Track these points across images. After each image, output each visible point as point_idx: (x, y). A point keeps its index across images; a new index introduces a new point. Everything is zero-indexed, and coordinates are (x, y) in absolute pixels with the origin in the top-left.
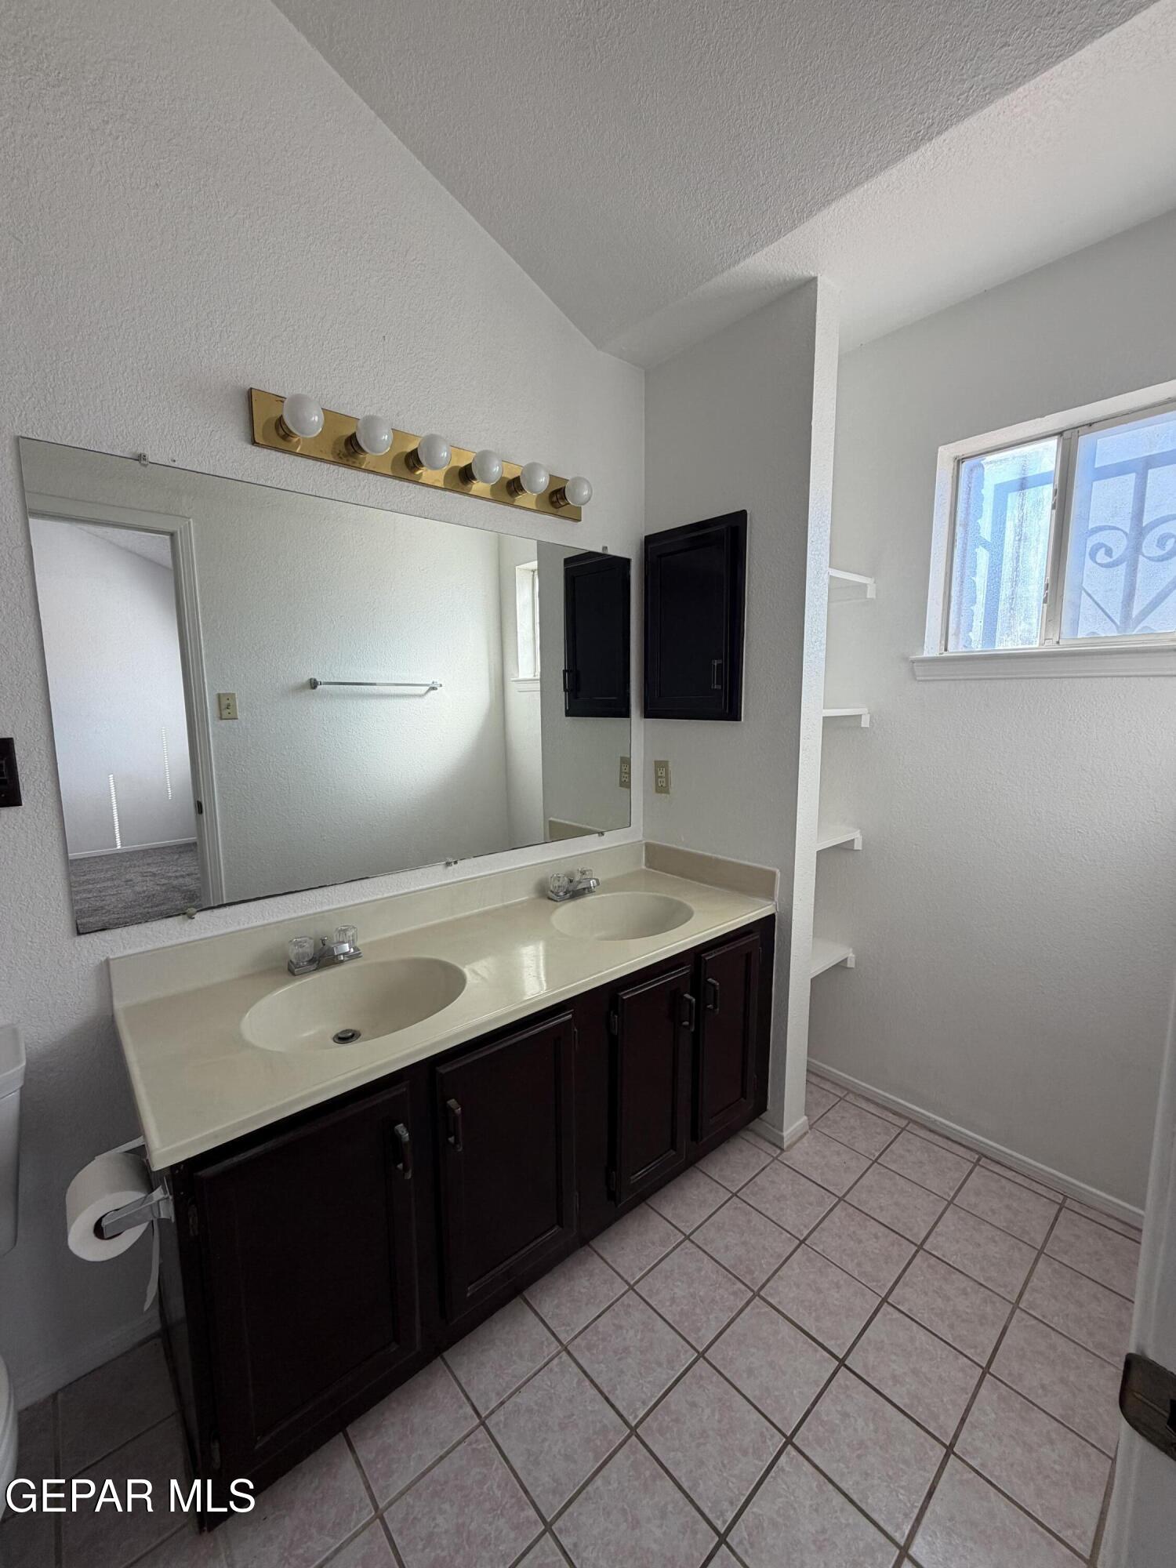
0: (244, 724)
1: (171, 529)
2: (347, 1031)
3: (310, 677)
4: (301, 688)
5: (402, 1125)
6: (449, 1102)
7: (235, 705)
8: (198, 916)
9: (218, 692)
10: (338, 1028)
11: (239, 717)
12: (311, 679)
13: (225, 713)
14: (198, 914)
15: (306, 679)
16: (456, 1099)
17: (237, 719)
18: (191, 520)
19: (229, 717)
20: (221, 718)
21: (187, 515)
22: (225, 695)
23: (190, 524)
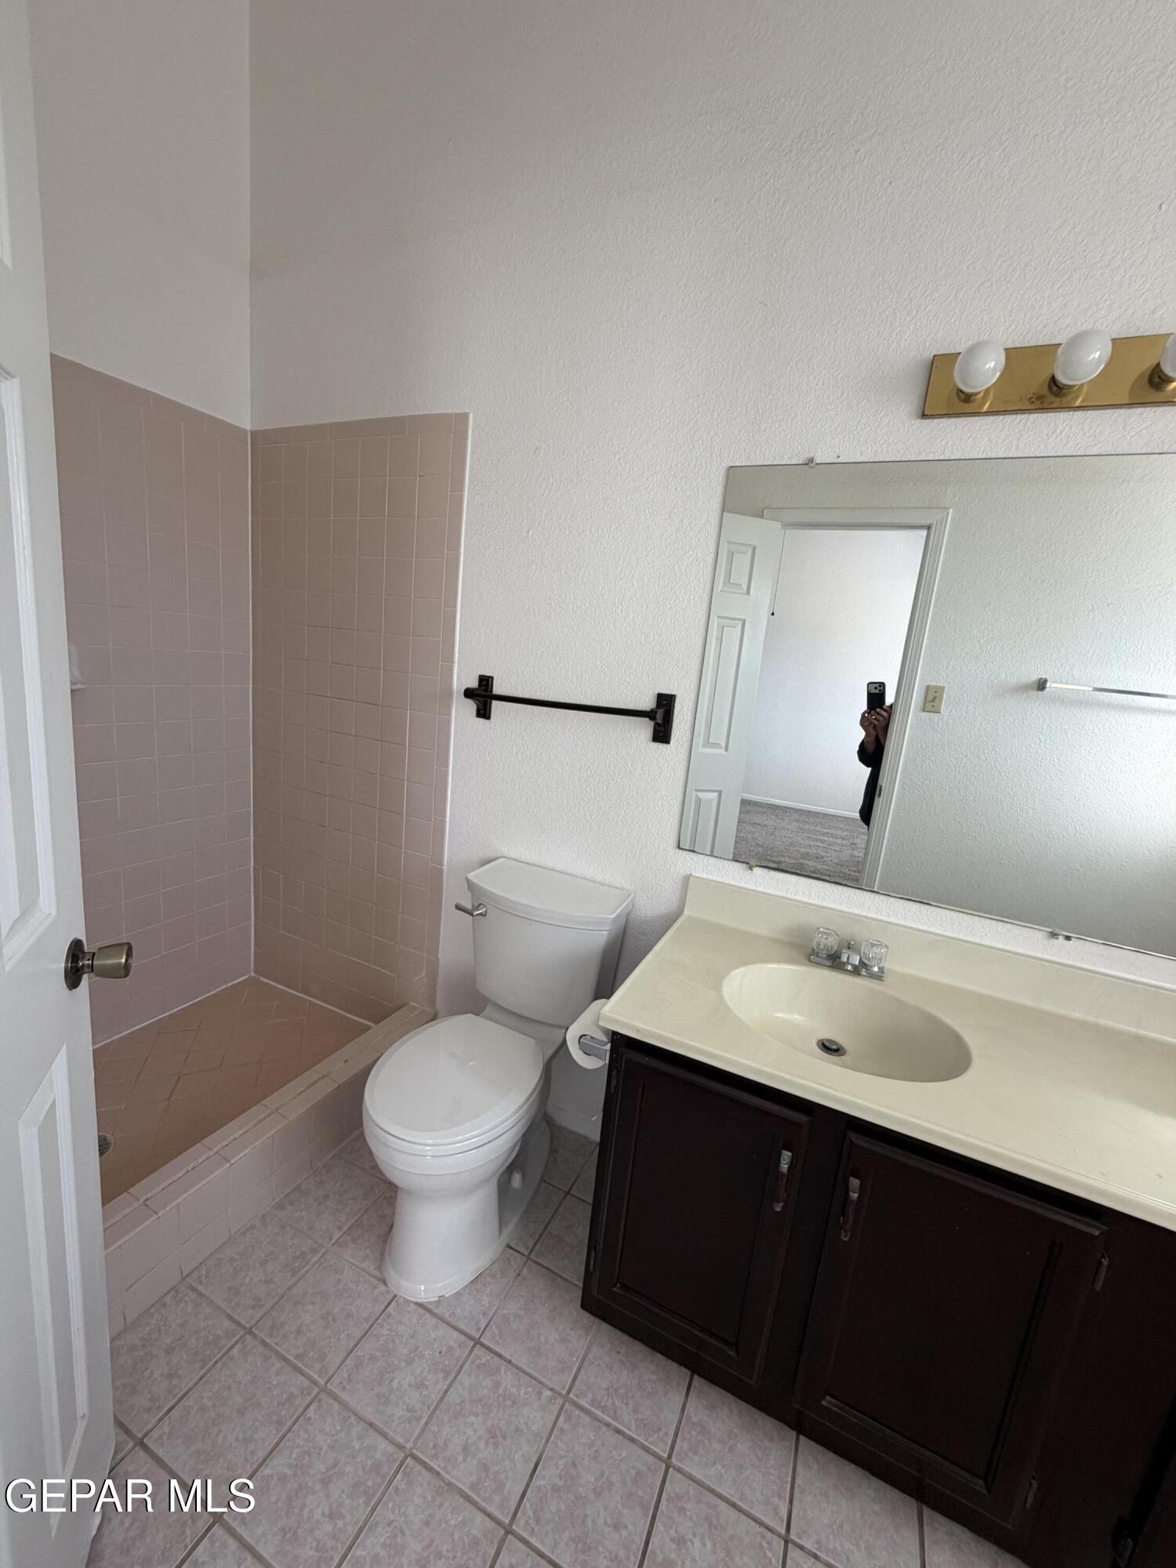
0: (946, 719)
1: (928, 522)
2: (834, 1043)
3: (1040, 677)
4: (1025, 688)
5: (790, 1154)
6: (851, 1178)
7: (941, 699)
8: (757, 870)
9: (928, 684)
10: (827, 1034)
11: (942, 711)
12: (1041, 679)
13: (929, 706)
14: (757, 868)
15: (1035, 677)
16: (861, 1183)
17: (940, 713)
18: (951, 510)
19: (933, 709)
20: (924, 710)
21: (948, 506)
22: (934, 687)
23: (948, 514)
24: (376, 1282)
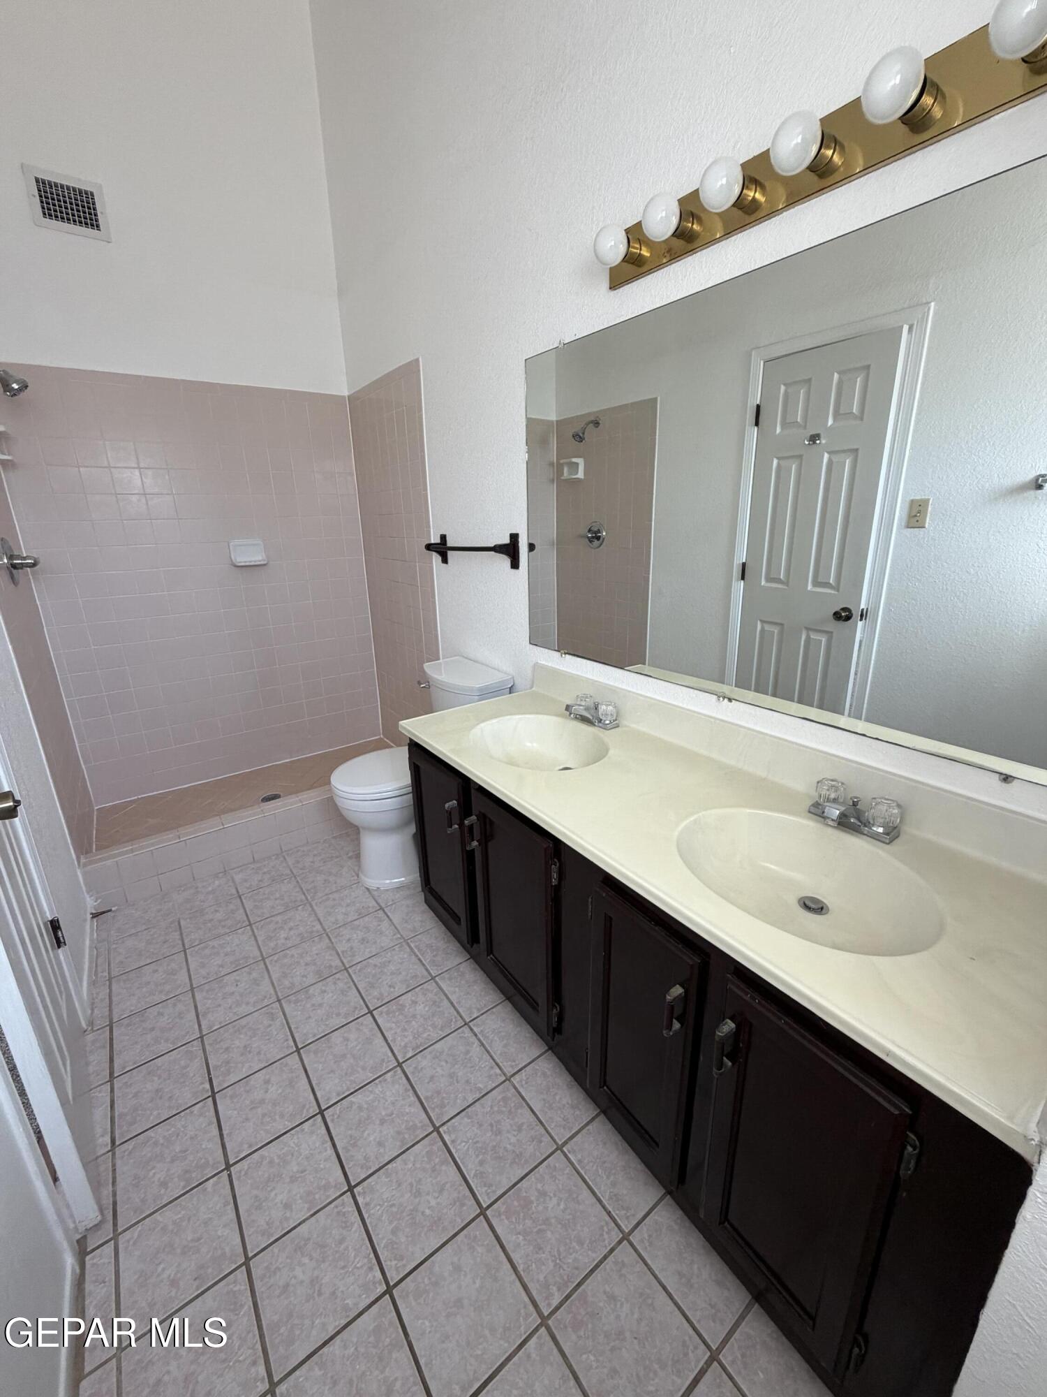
0: (931, 533)
7: (926, 513)
11: (928, 526)
13: (913, 520)
17: (924, 527)
18: (933, 304)
19: (917, 525)
20: (908, 526)
21: (929, 300)
22: (918, 501)
23: (929, 309)
24: (354, 874)
